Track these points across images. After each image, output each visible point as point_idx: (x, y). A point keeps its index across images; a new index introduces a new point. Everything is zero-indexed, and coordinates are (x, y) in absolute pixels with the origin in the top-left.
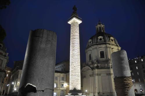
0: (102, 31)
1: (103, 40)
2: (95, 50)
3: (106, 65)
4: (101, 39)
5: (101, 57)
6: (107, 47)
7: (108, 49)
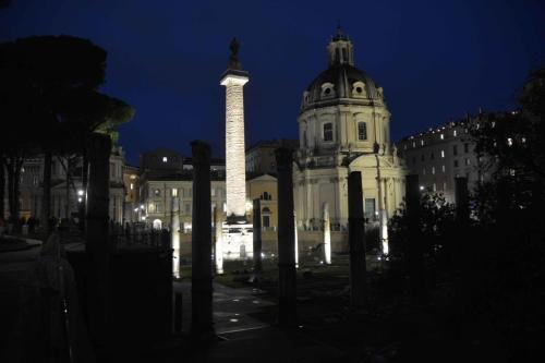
0: (342, 61)
1: (332, 92)
2: (314, 121)
3: (331, 159)
4: (328, 91)
5: (326, 140)
6: (339, 113)
7: (343, 118)
